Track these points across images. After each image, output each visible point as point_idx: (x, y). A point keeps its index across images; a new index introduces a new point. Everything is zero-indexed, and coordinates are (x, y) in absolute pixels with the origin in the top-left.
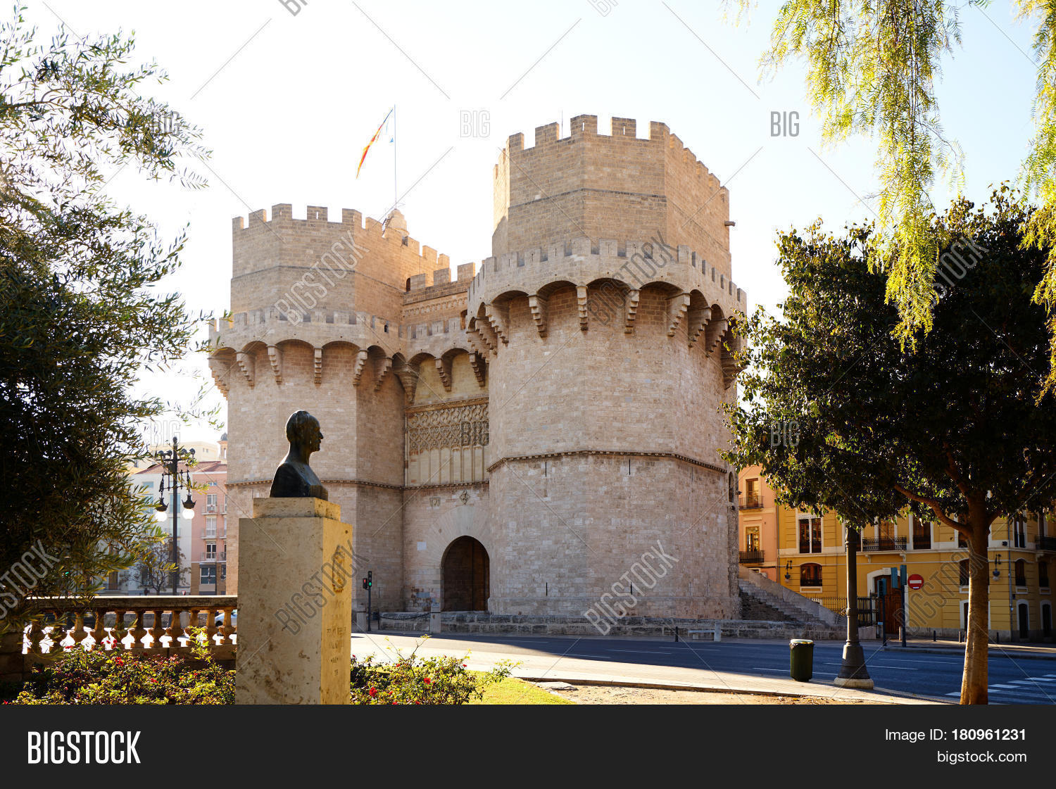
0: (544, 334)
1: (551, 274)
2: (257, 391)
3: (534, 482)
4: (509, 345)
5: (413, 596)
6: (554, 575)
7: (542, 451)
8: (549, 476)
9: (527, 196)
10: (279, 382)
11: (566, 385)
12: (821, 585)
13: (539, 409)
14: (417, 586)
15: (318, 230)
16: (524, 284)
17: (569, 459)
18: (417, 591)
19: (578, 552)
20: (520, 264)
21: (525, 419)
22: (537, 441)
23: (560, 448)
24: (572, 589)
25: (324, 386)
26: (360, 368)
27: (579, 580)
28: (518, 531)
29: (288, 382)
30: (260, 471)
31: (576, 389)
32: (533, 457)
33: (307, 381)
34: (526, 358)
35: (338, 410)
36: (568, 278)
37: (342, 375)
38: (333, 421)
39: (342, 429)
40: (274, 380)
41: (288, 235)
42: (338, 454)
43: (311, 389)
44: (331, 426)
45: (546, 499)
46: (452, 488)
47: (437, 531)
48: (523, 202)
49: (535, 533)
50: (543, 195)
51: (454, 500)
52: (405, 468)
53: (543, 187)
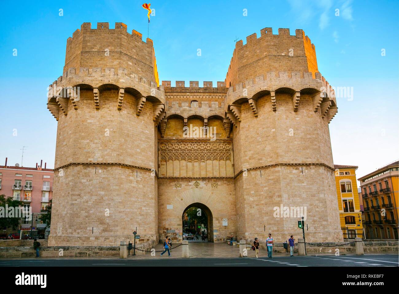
0: (296, 110)
2: (101, 112)
3: (296, 176)
4: (277, 112)
5: (164, 232)
6: (311, 221)
7: (300, 162)
8: (304, 174)
10: (119, 109)
11: (309, 134)
13: (296, 143)
14: (167, 227)
17: (314, 167)
18: (167, 229)
19: (323, 209)
21: (289, 146)
22: (296, 157)
23: (309, 161)
24: (322, 227)
25: (140, 117)
27: (324, 223)
28: (289, 199)
29: (124, 111)
31: (314, 136)
32: (296, 164)
33: (133, 113)
34: (286, 119)
35: (147, 131)
37: (148, 114)
38: (145, 137)
39: (148, 142)
40: (116, 108)
42: (146, 154)
43: (134, 117)
44: (143, 139)
45: (303, 184)
46: (189, 179)
47: (180, 200)
48: (276, 54)
49: (299, 201)
50: (285, 54)
51: (190, 185)
52: (158, 168)
53: (286, 52)
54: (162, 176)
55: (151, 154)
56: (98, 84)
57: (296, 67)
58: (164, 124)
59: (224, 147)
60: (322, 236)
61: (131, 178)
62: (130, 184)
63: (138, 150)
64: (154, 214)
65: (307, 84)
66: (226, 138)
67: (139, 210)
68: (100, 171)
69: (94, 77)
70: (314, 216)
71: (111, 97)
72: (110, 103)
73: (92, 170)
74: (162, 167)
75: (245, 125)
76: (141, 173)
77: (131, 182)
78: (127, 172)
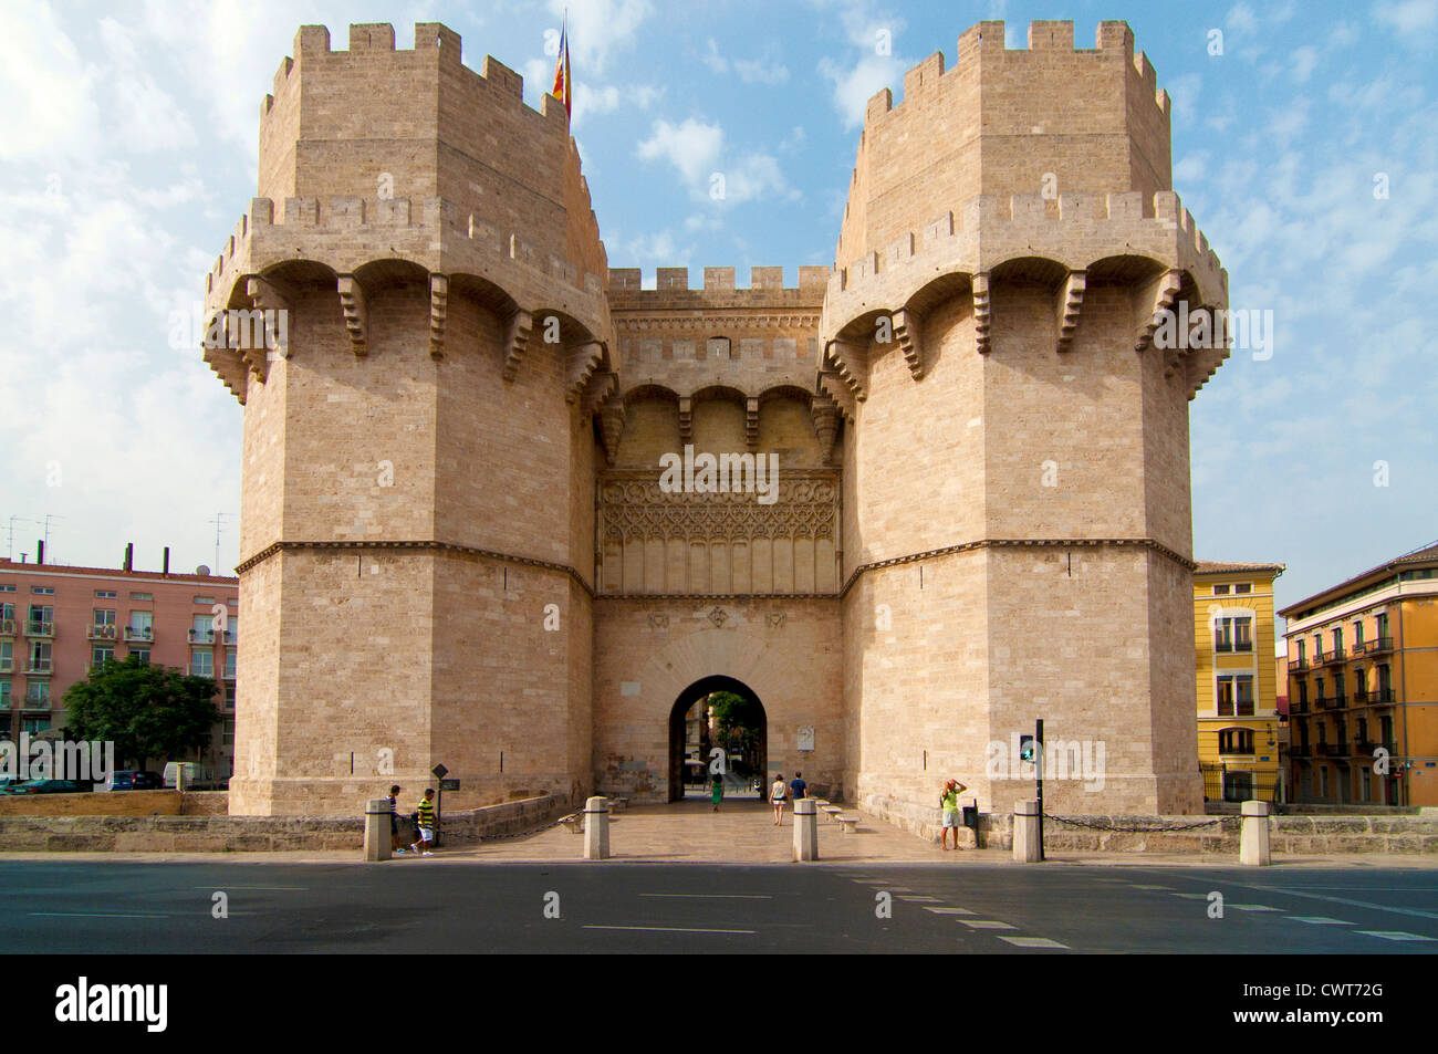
0: (1065, 347)
2: (376, 366)
3: (1045, 585)
7: (1066, 536)
8: (1075, 576)
11: (1110, 435)
16: (1060, 250)
17: (1116, 552)
22: (1052, 519)
23: (1096, 532)
25: (518, 388)
26: (587, 371)
28: (1013, 663)
29: (455, 362)
31: (1126, 441)
32: (1045, 543)
33: (489, 371)
34: (1026, 380)
35: (542, 437)
37: (547, 379)
38: (534, 456)
39: (547, 474)
40: (426, 351)
42: (540, 514)
43: (495, 386)
44: (529, 463)
45: (1069, 613)
46: (693, 600)
47: (662, 666)
48: (1008, 133)
49: (1049, 669)
50: (1047, 128)
51: (698, 620)
52: (596, 564)
53: (1048, 118)
54: (606, 592)
55: (555, 513)
56: (352, 260)
57: (1081, 178)
58: (614, 420)
59: (811, 494)
60: (1123, 793)
61: (484, 592)
62: (478, 613)
63: (511, 501)
64: (566, 709)
65: (1116, 241)
66: (820, 465)
67: (512, 698)
68: (375, 569)
69: (338, 232)
70: (1101, 724)
71: (408, 313)
72: (406, 334)
73: (346, 567)
74: (607, 560)
75: (878, 411)
76: (520, 576)
77: (484, 605)
78: (467, 571)
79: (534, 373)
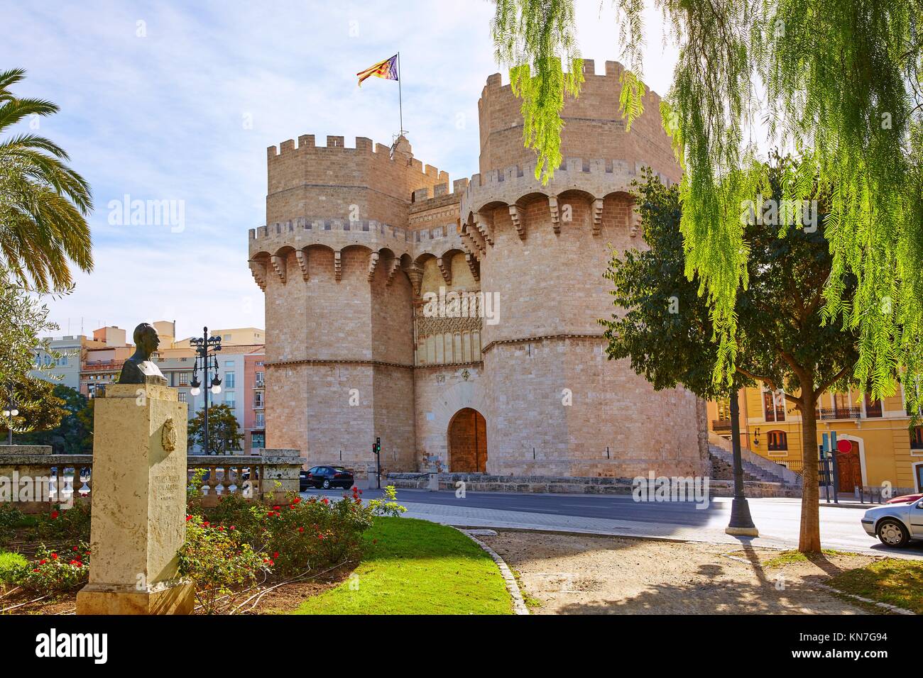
0: (523, 237)
1: (526, 187)
2: (289, 286)
3: (520, 363)
4: (495, 246)
5: (424, 459)
6: (540, 441)
7: (526, 336)
8: (532, 357)
9: (506, 123)
10: (306, 280)
11: (544, 280)
12: (786, 449)
13: (522, 300)
14: (428, 451)
15: (336, 155)
16: (504, 196)
17: (549, 342)
18: (428, 455)
19: (560, 421)
20: (501, 180)
21: (511, 309)
22: (521, 327)
23: (541, 332)
24: (556, 454)
25: (343, 282)
26: (373, 267)
27: (561, 446)
28: (508, 403)
29: (314, 279)
30: (292, 354)
31: (552, 283)
32: (518, 340)
33: (329, 279)
34: (509, 257)
35: (356, 302)
36: (541, 191)
37: (358, 273)
38: (352, 312)
39: (359, 318)
40: (302, 278)
41: (311, 159)
42: (356, 338)
43: (332, 284)
44: (350, 316)
45: (530, 376)
46: (459, 366)
47: (443, 404)
49: (522, 406)
51: (457, 377)
52: (414, 350)
54: (420, 364)
55: (364, 336)
56: (275, 249)
61: (329, 379)
62: (327, 389)
63: (341, 335)
67: (345, 426)
74: (419, 347)
76: (347, 369)
77: (329, 384)
78: (322, 370)
79: (351, 272)
